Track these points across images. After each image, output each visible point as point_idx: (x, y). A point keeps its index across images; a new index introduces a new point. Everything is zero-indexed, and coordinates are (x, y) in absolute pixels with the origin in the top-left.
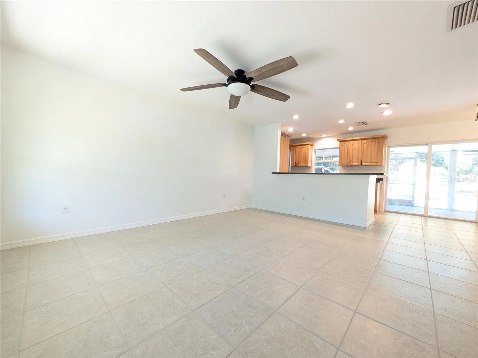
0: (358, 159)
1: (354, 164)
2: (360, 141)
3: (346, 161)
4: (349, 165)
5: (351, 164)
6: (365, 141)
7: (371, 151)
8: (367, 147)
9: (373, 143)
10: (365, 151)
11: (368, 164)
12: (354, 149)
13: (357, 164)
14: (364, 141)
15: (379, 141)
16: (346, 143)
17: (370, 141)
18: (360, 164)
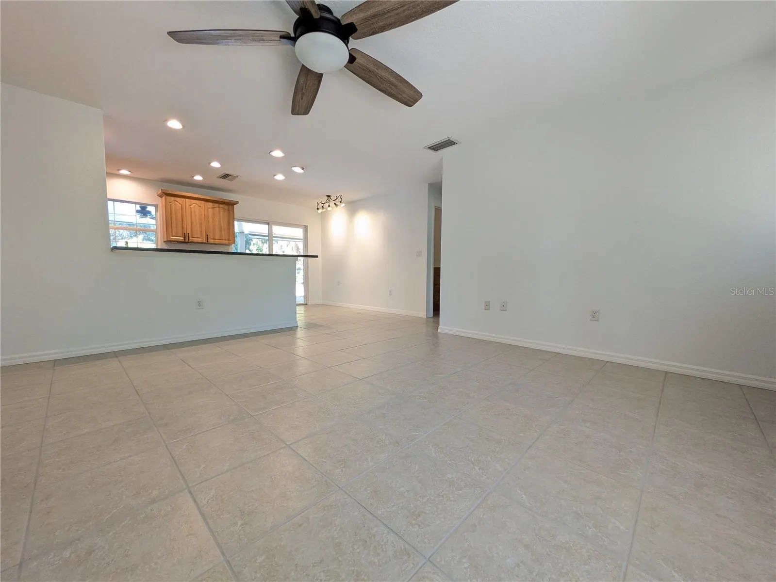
0: (201, 232)
1: (195, 240)
2: (203, 202)
3: (180, 233)
4: (186, 241)
5: (190, 238)
6: (210, 205)
7: (220, 222)
8: (214, 214)
9: (222, 211)
10: (211, 220)
11: (217, 241)
12: (193, 213)
13: (199, 240)
14: (207, 203)
15: (229, 208)
16: (178, 199)
17: (217, 205)
18: (205, 241)
